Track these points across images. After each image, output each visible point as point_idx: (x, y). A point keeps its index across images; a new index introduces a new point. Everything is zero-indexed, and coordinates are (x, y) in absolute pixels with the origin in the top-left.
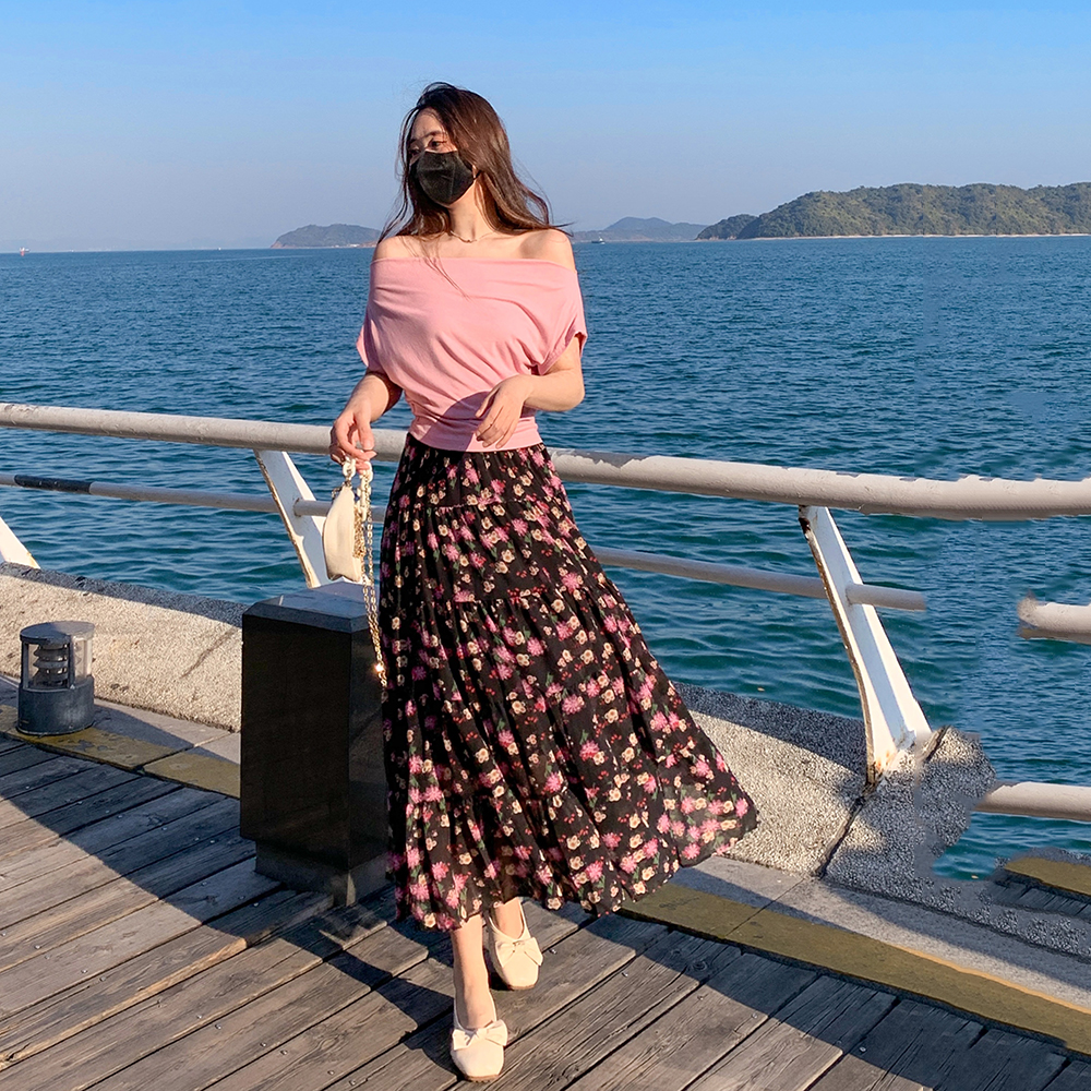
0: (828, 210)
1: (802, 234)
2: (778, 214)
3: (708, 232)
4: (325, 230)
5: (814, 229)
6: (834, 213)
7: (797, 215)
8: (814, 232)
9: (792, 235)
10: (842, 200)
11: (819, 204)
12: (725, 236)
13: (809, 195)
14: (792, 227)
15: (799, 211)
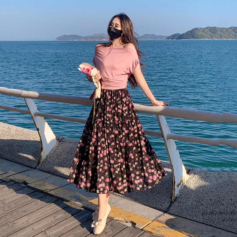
0: (200, 32)
1: (193, 38)
2: (187, 33)
3: (168, 38)
4: (69, 36)
5: (197, 37)
6: (202, 33)
7: (192, 34)
8: (197, 38)
9: (191, 39)
10: (203, 30)
11: (198, 31)
12: (173, 39)
13: (196, 29)
14: (191, 37)
15: (193, 32)
